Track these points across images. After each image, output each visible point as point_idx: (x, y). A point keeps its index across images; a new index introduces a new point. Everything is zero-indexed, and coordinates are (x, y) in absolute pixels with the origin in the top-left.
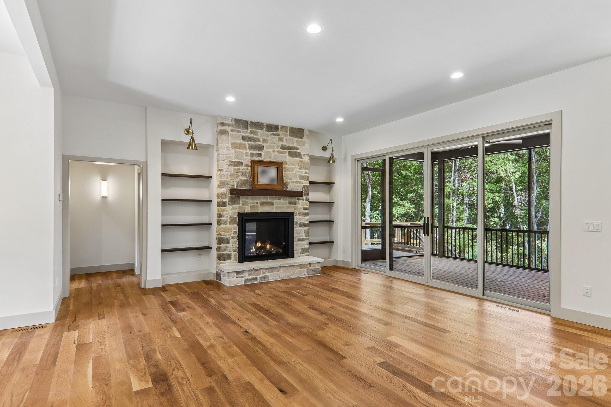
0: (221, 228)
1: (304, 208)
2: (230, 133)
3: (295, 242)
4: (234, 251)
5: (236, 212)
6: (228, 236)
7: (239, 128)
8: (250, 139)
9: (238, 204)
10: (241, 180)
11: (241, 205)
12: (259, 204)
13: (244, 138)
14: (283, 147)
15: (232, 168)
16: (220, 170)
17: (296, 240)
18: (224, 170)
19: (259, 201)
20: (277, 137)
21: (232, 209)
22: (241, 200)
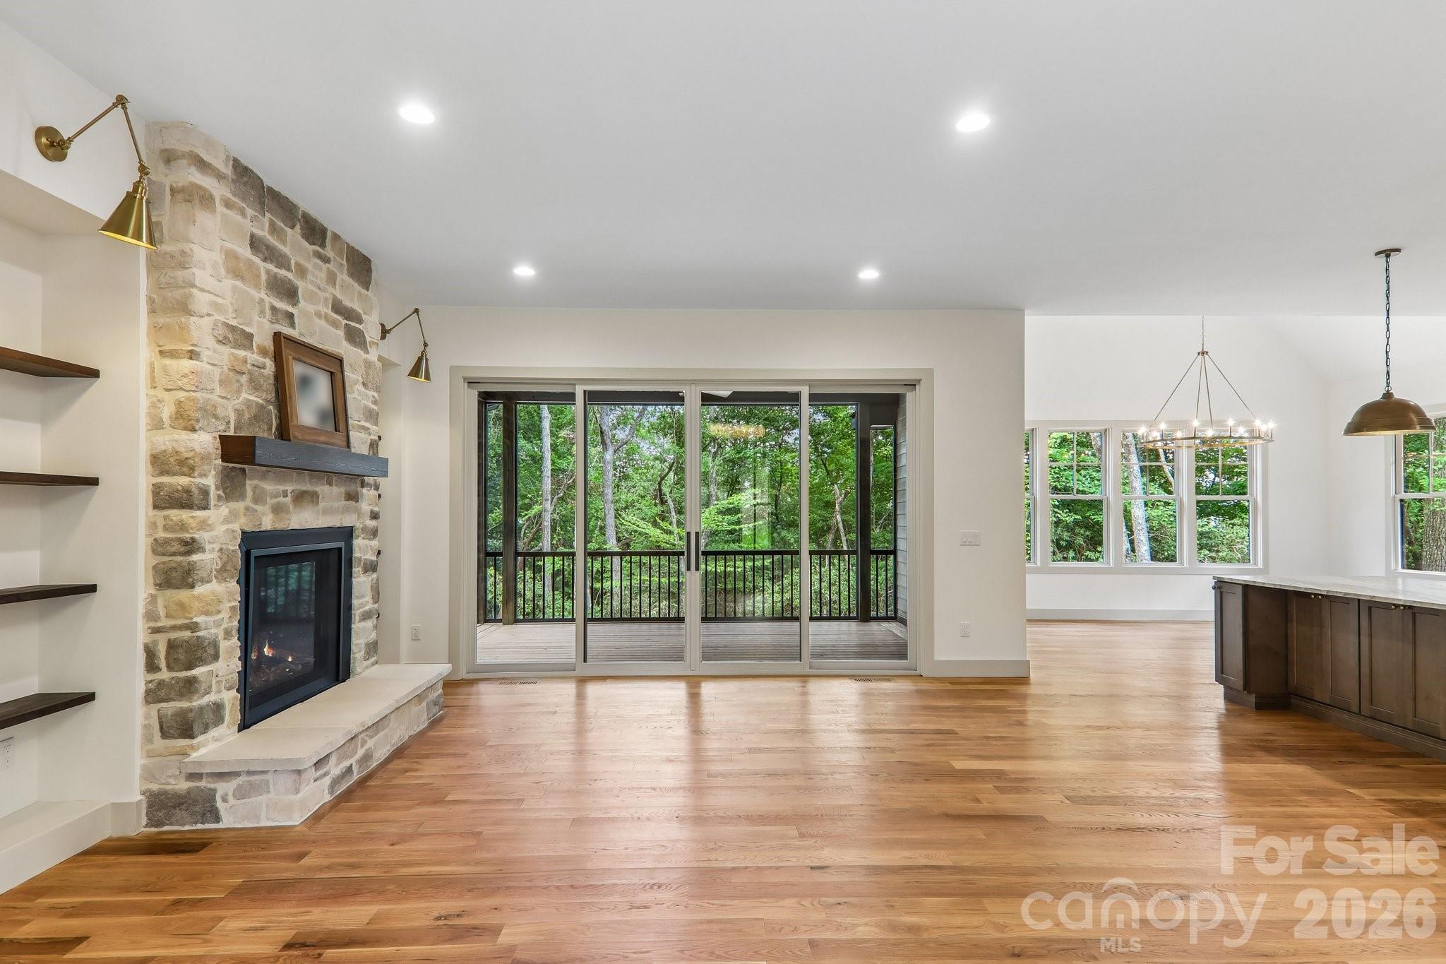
0: (198, 598)
1: (372, 512)
2: (220, 208)
3: (353, 626)
4: (229, 689)
5: (237, 527)
6: (213, 631)
7: (243, 199)
8: (271, 254)
9: (242, 496)
10: (248, 404)
11: (248, 502)
12: (289, 499)
13: (255, 243)
14: (338, 308)
15: (226, 351)
16: (191, 351)
17: (357, 618)
18: (205, 354)
19: (290, 488)
20: (325, 266)
21: (227, 520)
22: (249, 484)
